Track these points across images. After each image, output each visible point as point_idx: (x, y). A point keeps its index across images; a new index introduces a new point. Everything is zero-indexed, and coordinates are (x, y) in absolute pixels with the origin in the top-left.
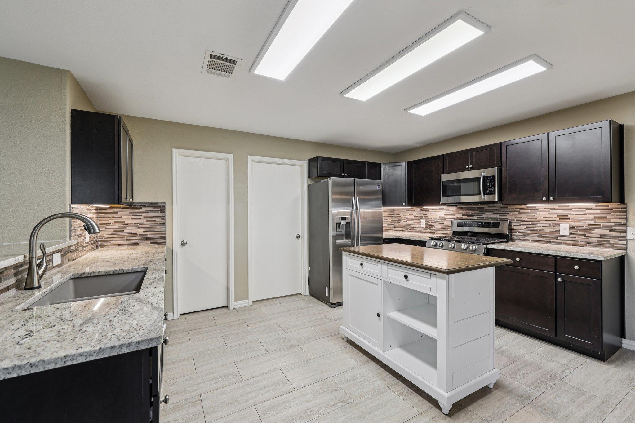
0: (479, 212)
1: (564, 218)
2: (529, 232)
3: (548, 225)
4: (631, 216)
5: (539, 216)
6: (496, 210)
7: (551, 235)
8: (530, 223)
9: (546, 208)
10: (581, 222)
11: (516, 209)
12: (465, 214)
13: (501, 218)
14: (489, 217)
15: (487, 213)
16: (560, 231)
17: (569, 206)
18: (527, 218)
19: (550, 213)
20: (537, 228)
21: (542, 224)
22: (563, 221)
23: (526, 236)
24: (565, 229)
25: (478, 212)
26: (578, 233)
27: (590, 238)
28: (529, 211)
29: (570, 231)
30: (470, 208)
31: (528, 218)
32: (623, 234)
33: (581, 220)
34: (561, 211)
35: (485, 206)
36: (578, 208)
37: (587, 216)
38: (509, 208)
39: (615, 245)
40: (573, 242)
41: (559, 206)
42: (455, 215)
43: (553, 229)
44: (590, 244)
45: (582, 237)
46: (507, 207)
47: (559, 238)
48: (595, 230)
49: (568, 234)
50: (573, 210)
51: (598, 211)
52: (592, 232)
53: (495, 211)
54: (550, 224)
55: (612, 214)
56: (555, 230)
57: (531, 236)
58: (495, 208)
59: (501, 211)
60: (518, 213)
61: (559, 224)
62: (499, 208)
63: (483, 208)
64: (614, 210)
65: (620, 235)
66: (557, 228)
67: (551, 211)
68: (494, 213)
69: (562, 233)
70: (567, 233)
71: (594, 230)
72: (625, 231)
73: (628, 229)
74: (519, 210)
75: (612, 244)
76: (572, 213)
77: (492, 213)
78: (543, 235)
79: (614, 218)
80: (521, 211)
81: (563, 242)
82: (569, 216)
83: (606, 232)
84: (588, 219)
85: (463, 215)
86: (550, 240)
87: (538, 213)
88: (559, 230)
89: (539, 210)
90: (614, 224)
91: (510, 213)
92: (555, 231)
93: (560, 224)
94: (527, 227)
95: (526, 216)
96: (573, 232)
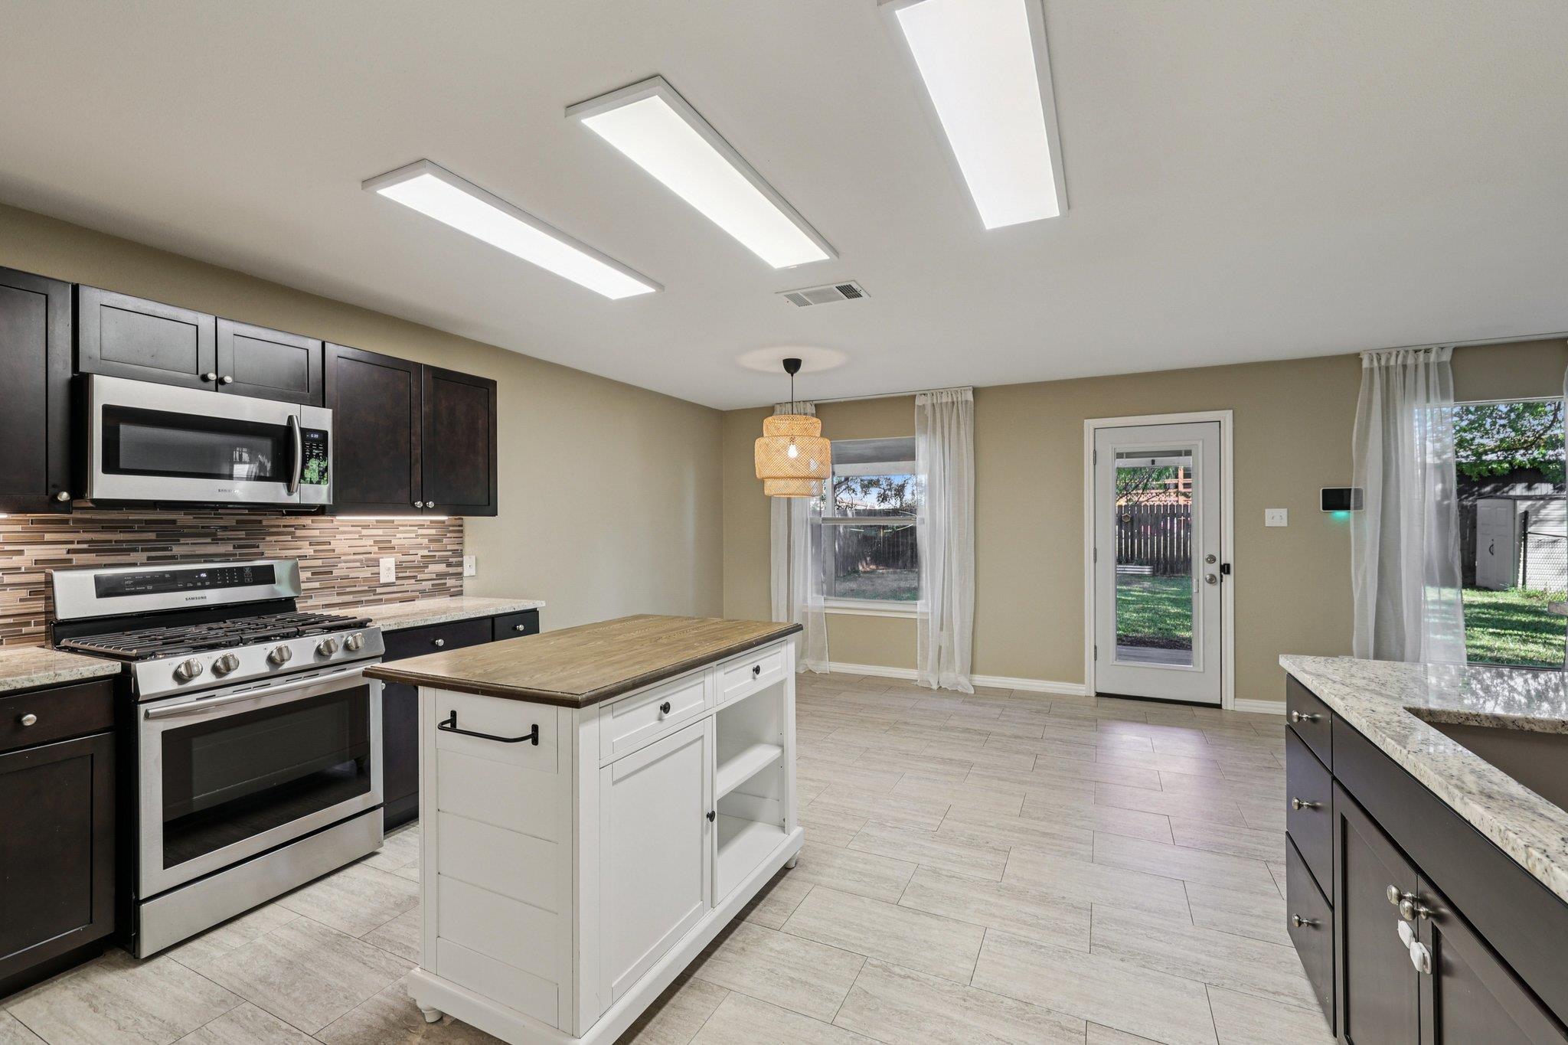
0: (154, 538)
1: (386, 547)
2: (317, 585)
3: (358, 564)
4: (467, 539)
5: (340, 545)
6: (225, 528)
7: (364, 586)
8: (319, 563)
9: (354, 524)
10: (411, 552)
11: (285, 526)
12: (85, 546)
13: (240, 555)
14: (197, 553)
15: (190, 541)
16: (381, 575)
17: (393, 521)
18: (312, 551)
19: (361, 537)
20: (336, 573)
21: (346, 562)
22: (384, 553)
23: (311, 597)
24: (389, 569)
25: (152, 536)
26: (408, 574)
27: (423, 583)
28: (316, 533)
29: (396, 572)
30: (112, 521)
31: (315, 551)
32: (459, 570)
33: (410, 548)
34: (380, 532)
35: (180, 517)
36: (406, 526)
37: (419, 540)
38: (264, 523)
39: (452, 590)
40: (399, 595)
41: (378, 521)
42: (21, 552)
43: (366, 573)
44: (425, 594)
45: (413, 581)
46: (260, 522)
47: (379, 590)
48: (430, 565)
49: (394, 580)
50: (401, 528)
51: (433, 531)
52: (426, 571)
53: (220, 534)
54: (361, 561)
55: (448, 535)
56: (372, 574)
57: (322, 596)
58: (222, 523)
59: (242, 534)
60: (289, 538)
61: (377, 560)
62: (234, 524)
63: (174, 522)
64: (451, 528)
65: (455, 571)
66: (375, 570)
67: (365, 532)
68: (216, 540)
69: (383, 580)
70: (392, 579)
71: (427, 567)
72: (460, 564)
73: (466, 559)
74: (293, 529)
75: (448, 589)
76: (398, 536)
77: (209, 540)
78: (348, 590)
79: (449, 543)
80: (299, 533)
81: (384, 597)
82: (395, 542)
83: (441, 568)
84: (420, 546)
85: (69, 552)
86: (364, 599)
87: (338, 537)
88: (379, 574)
89: (341, 529)
90: (450, 553)
91: (268, 538)
92: (370, 576)
93: (381, 560)
94: (313, 574)
95: (311, 544)
96: (400, 575)
